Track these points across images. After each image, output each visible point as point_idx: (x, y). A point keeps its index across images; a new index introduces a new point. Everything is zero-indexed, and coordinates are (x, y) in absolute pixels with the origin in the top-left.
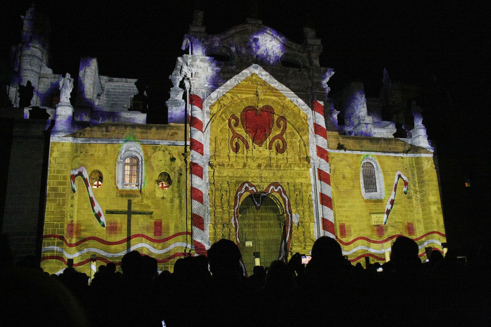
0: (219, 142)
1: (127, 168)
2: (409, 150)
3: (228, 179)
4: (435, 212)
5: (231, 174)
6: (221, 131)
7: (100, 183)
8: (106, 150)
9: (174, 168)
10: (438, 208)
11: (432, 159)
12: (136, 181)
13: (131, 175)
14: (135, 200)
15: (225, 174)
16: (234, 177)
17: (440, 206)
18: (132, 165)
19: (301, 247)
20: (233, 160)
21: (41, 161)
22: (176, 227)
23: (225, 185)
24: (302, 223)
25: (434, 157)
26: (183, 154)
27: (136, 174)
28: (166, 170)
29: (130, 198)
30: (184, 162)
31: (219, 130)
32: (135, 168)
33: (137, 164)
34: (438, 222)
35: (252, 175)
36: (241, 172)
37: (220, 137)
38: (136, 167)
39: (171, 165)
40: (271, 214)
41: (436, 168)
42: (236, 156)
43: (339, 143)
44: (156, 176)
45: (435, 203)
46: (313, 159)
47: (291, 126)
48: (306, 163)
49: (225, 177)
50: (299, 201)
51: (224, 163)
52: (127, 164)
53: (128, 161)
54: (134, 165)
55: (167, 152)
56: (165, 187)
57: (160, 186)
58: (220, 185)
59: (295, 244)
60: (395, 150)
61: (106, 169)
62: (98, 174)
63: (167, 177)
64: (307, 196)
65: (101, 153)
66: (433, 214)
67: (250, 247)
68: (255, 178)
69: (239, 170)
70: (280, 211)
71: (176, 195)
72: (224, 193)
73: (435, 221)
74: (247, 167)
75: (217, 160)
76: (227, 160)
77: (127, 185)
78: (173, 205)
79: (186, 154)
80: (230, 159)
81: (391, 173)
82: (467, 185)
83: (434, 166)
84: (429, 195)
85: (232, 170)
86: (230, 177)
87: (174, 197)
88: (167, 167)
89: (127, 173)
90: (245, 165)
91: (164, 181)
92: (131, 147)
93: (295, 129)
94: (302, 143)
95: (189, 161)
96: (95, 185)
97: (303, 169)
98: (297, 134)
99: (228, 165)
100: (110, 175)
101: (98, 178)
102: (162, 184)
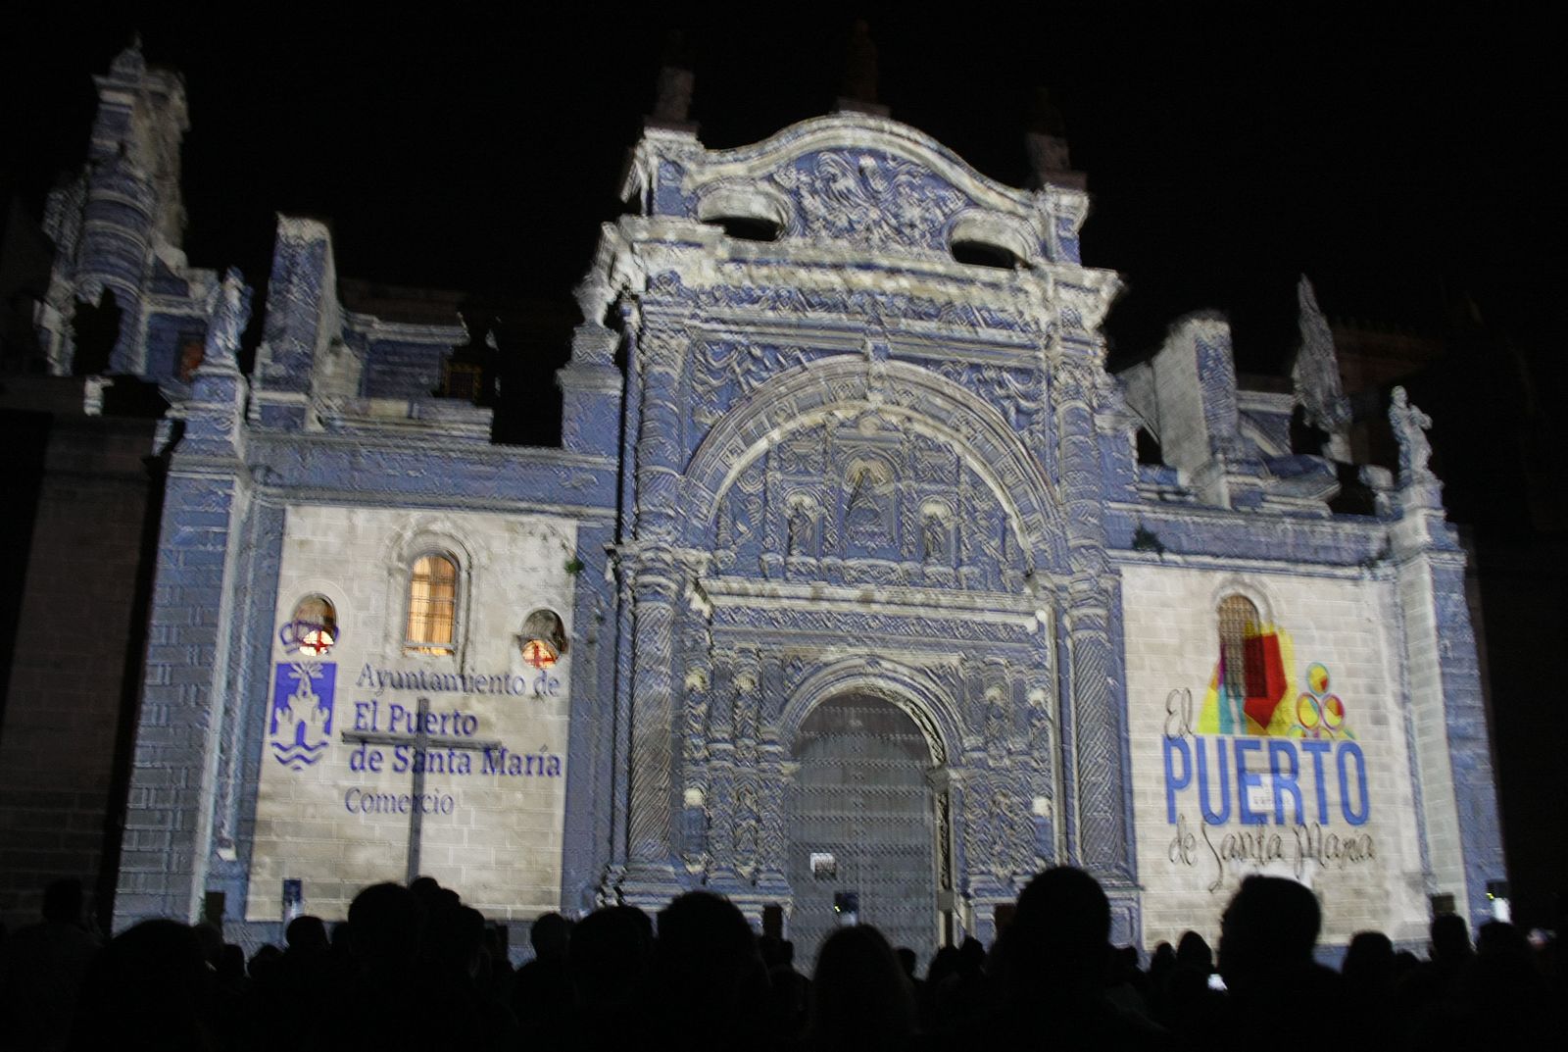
1: (421, 591)
2: (1380, 558)
3: (758, 640)
5: (767, 624)
7: (326, 638)
8: (352, 528)
12: (446, 636)
13: (431, 616)
14: (438, 702)
15: (749, 622)
16: (777, 632)
18: (435, 582)
19: (999, 877)
21: (134, 557)
23: (748, 661)
26: (610, 552)
27: (448, 612)
28: (550, 602)
32: (445, 594)
33: (455, 580)
35: (841, 629)
38: (448, 589)
39: (567, 585)
40: (902, 762)
41: (1472, 621)
42: (788, 564)
43: (1141, 527)
44: (517, 623)
46: (1050, 580)
48: (1026, 591)
49: (747, 631)
50: (998, 723)
51: (748, 585)
52: (421, 578)
53: (422, 567)
54: (444, 581)
55: (555, 542)
56: (547, 660)
57: (530, 654)
58: (732, 658)
59: (980, 869)
60: (1334, 557)
61: (348, 591)
62: (320, 608)
63: (552, 626)
64: (1025, 705)
65: (333, 540)
68: (851, 640)
70: (933, 751)
72: (742, 686)
74: (824, 602)
75: (723, 576)
76: (758, 575)
77: (416, 648)
79: (618, 549)
80: (768, 574)
81: (1316, 634)
83: (1466, 613)
85: (772, 608)
86: (766, 633)
88: (553, 594)
89: (420, 606)
90: (816, 593)
91: (542, 637)
92: (435, 519)
93: (991, 474)
94: (1013, 523)
95: (629, 574)
96: (310, 645)
97: (1015, 608)
98: (997, 493)
99: (760, 593)
100: (362, 615)
101: (321, 621)
102: (536, 648)
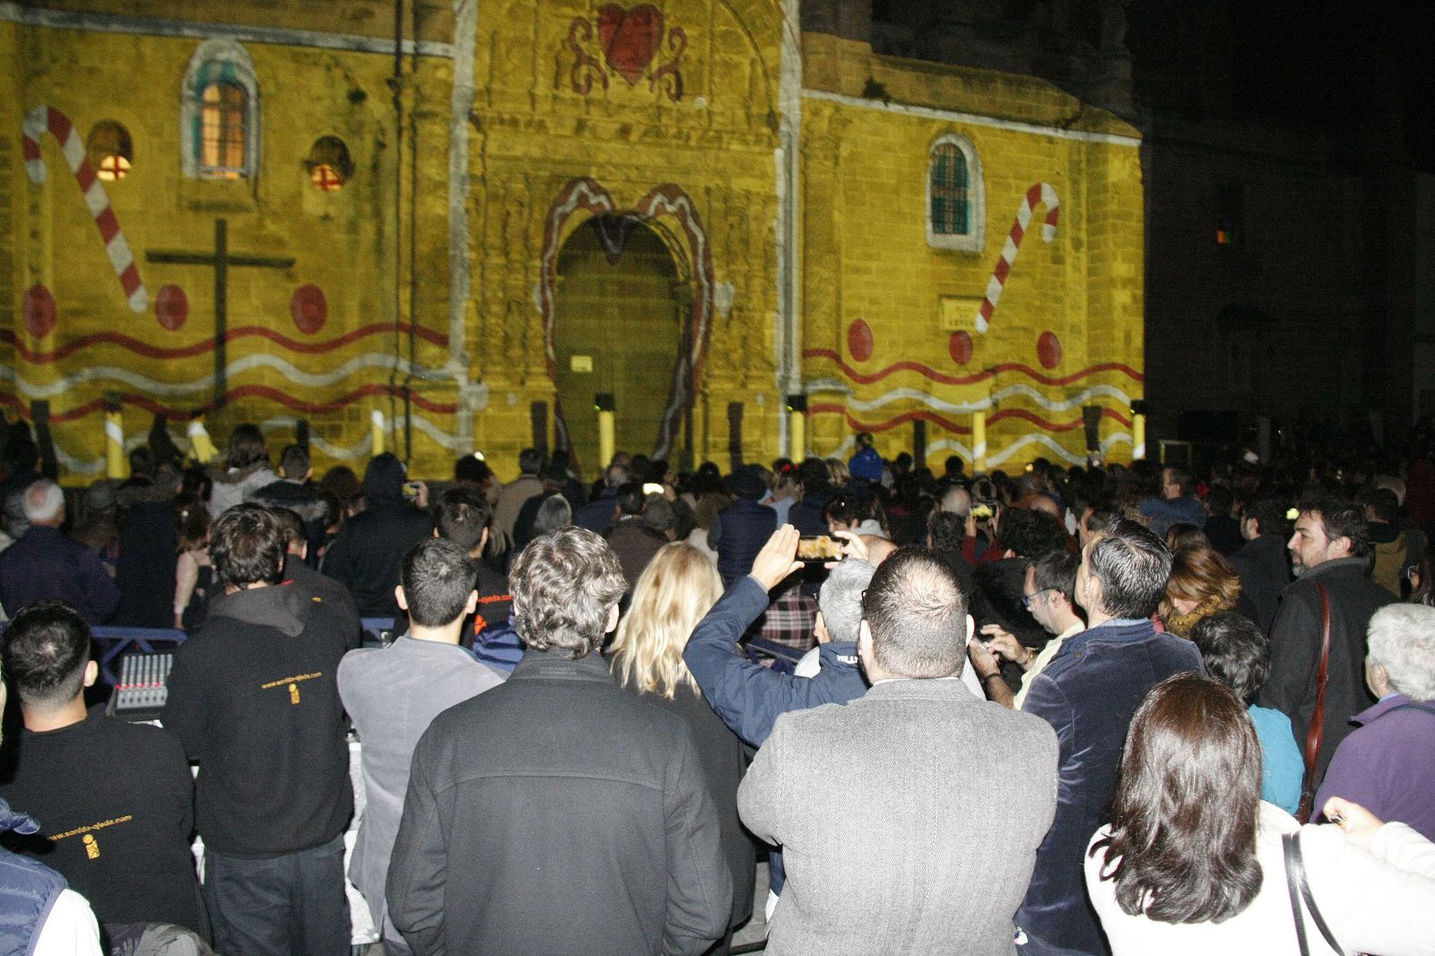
0: (503, 47)
1: (212, 118)
2: (1074, 120)
3: (527, 167)
4: (1125, 309)
5: (536, 152)
6: (511, 12)
7: (123, 163)
8: (140, 58)
9: (361, 124)
10: (1134, 297)
11: (1136, 153)
12: (238, 161)
13: (223, 142)
14: (235, 223)
15: (519, 151)
16: (544, 160)
17: (1140, 292)
18: (225, 107)
19: (732, 379)
20: (544, 107)
22: (366, 307)
23: (518, 186)
24: (740, 309)
25: (1142, 149)
26: (390, 82)
27: (238, 137)
28: (335, 129)
29: (221, 216)
30: (391, 106)
31: (504, 11)
32: (235, 119)
33: (243, 109)
34: (1128, 338)
35: (602, 158)
36: (568, 149)
37: (508, 33)
38: (238, 115)
39: (351, 113)
40: (652, 279)
41: (1143, 182)
42: (555, 98)
43: (871, 78)
44: (305, 149)
45: (1127, 282)
46: (789, 122)
47: (728, 13)
48: (766, 130)
49: (517, 159)
50: (737, 247)
51: (518, 116)
52: (212, 105)
53: (211, 94)
54: (234, 109)
55: (338, 73)
56: (333, 183)
57: (317, 177)
58: (503, 183)
59: (717, 372)
60: (1034, 116)
61: (141, 118)
62: (114, 135)
63: (338, 152)
64: (760, 231)
65: (122, 67)
66: (1118, 314)
67: (583, 376)
68: (611, 168)
69: (562, 142)
70: (679, 270)
71: (368, 208)
72: (513, 209)
73: (1119, 335)
74: (587, 134)
75: (497, 106)
76: (527, 108)
77: (210, 172)
78: (356, 241)
79: (399, 80)
80: (537, 105)
81: (1013, 182)
82: (1221, 237)
83: (1139, 174)
84: (1115, 259)
85: (540, 138)
86: (535, 161)
87: (359, 213)
88: (338, 122)
89: (212, 132)
90: (580, 126)
91: (330, 162)
92: (221, 49)
93: (741, 22)
94: (759, 70)
95: (408, 103)
96: (107, 170)
97: (756, 149)
98: (746, 40)
99: (529, 124)
100: (156, 141)
101: (116, 147)
102: (323, 173)
